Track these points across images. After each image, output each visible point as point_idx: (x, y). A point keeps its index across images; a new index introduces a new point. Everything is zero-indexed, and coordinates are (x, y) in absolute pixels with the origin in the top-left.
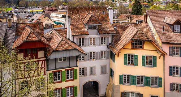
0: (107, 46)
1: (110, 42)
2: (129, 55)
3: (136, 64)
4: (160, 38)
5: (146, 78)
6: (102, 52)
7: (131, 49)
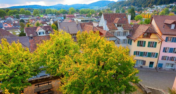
0: (127, 37)
1: (128, 34)
2: (141, 41)
3: (144, 46)
4: (161, 32)
5: (149, 53)
6: (123, 40)
7: (143, 38)
